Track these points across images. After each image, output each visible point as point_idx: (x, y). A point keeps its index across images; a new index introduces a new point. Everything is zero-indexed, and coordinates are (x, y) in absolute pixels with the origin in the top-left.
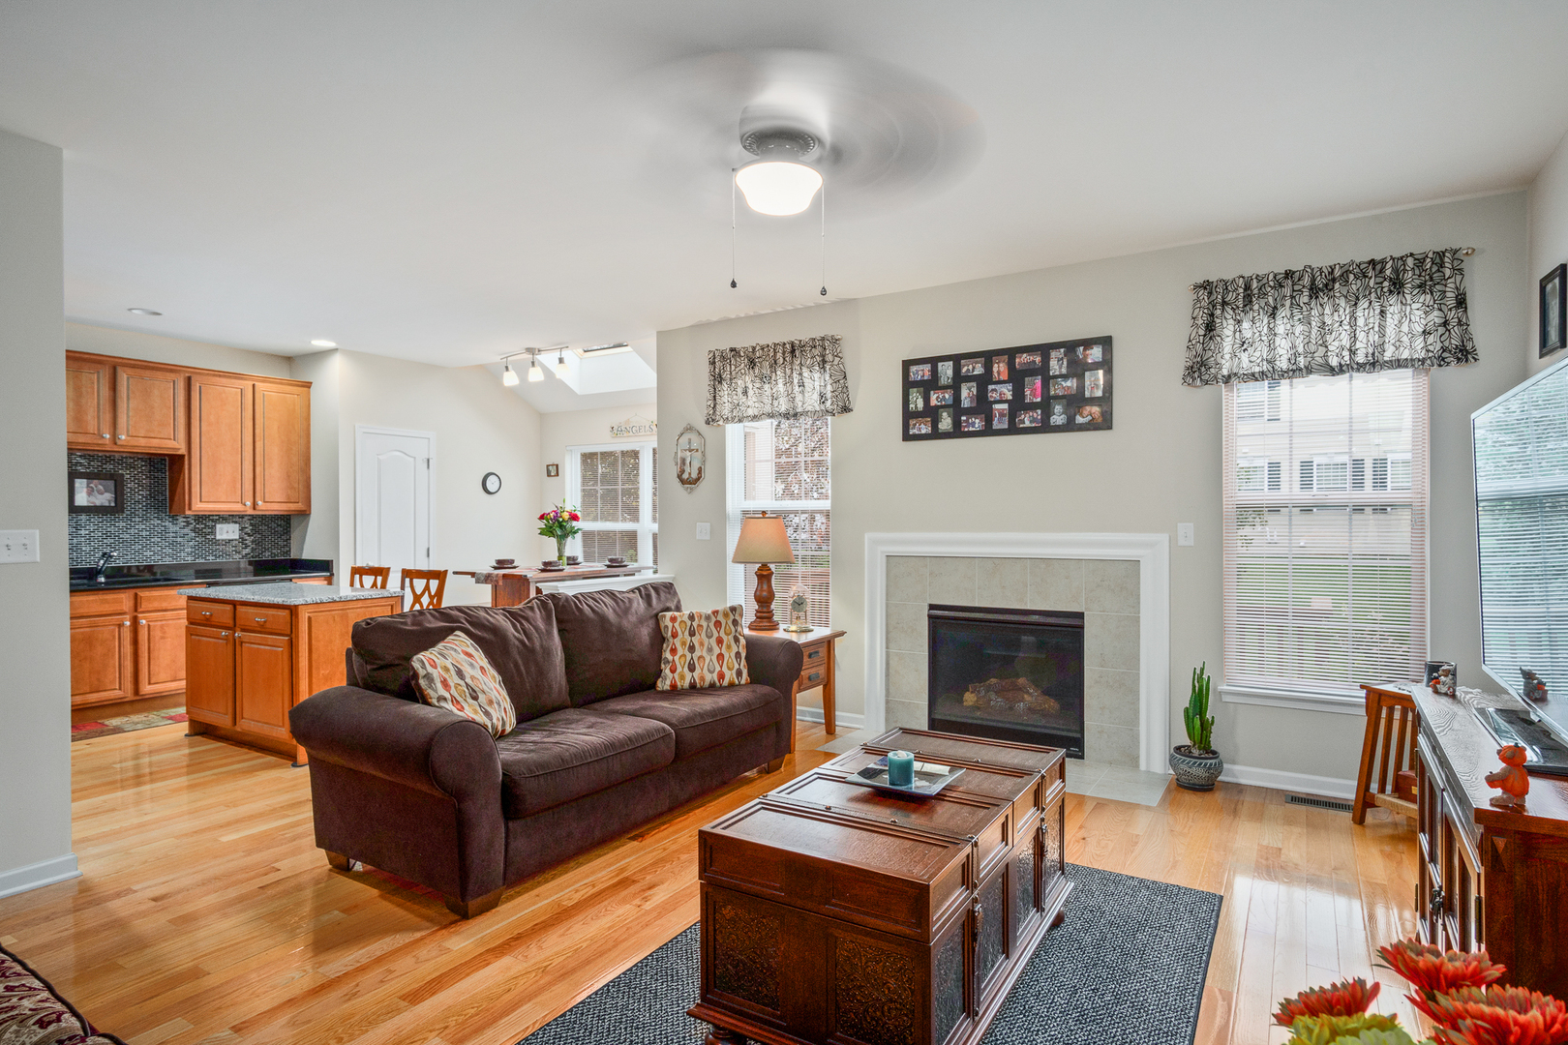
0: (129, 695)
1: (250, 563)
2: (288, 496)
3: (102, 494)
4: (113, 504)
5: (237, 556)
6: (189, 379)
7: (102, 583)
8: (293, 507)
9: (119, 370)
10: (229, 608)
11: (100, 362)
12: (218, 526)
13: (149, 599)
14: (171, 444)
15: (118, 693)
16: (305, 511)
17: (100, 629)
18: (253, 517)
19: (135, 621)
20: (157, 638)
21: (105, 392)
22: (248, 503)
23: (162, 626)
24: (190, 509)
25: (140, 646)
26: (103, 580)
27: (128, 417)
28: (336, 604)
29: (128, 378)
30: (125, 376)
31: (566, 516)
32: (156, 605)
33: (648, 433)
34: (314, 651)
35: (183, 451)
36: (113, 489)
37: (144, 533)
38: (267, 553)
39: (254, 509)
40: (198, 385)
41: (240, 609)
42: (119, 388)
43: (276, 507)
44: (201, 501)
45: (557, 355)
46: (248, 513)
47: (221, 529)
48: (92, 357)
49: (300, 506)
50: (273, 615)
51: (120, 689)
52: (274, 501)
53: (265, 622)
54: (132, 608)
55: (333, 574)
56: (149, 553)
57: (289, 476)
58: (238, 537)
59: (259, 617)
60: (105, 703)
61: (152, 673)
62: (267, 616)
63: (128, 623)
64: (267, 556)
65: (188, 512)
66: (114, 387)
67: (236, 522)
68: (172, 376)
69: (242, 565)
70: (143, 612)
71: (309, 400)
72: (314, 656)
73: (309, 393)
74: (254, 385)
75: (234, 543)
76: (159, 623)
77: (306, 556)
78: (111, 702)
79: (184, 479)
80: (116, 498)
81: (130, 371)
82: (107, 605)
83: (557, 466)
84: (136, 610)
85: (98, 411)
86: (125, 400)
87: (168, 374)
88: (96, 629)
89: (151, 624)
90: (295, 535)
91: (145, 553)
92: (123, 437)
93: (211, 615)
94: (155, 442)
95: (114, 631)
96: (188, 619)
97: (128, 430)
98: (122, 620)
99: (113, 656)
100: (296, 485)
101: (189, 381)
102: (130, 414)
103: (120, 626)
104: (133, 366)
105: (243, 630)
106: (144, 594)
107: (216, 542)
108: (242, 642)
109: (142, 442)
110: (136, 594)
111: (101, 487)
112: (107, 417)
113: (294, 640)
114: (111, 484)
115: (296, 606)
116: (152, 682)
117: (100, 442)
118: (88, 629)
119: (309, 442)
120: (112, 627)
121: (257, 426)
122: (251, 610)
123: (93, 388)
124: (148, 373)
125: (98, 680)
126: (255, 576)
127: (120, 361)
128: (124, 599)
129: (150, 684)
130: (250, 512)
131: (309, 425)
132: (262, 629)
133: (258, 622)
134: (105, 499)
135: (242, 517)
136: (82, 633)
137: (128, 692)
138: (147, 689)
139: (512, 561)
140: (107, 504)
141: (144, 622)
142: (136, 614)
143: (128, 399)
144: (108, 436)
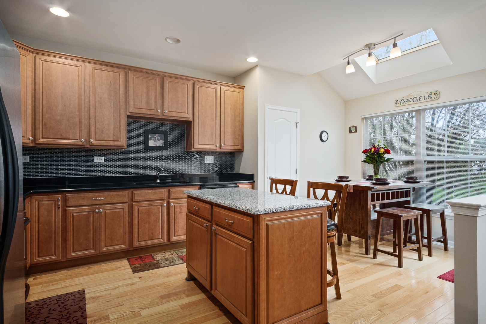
0: (166, 242)
1: (217, 175)
2: (234, 142)
3: (159, 141)
4: (164, 146)
5: (213, 172)
6: (194, 84)
7: (158, 183)
8: (236, 147)
9: (165, 78)
10: (208, 206)
11: (157, 75)
12: (205, 157)
13: (175, 192)
14: (186, 115)
15: (160, 241)
16: (241, 150)
17: (153, 207)
18: (219, 153)
19: (168, 204)
20: (178, 212)
21: (159, 89)
22: (218, 145)
23: (180, 206)
24: (194, 148)
25: (170, 217)
26: (158, 181)
27: (168, 101)
28: (286, 213)
29: (168, 82)
30: (167, 82)
31: (382, 151)
32: (177, 195)
33: (428, 100)
34: (270, 254)
35: (191, 119)
36: (164, 139)
37: (176, 160)
38: (225, 170)
39: (220, 148)
40: (197, 87)
41: (216, 209)
42: (165, 87)
43: (229, 147)
44: (198, 144)
45: (392, 41)
46: (218, 150)
47: (207, 158)
48: (154, 72)
49: (239, 147)
50: (239, 219)
51: (162, 238)
52: (228, 146)
53: (232, 223)
54: (167, 197)
55: (254, 182)
56: (177, 169)
57: (235, 133)
58: (213, 162)
59: (228, 218)
60: (155, 245)
61: (175, 231)
62: (234, 218)
63: (165, 205)
64: (225, 172)
65: (193, 150)
66: (163, 88)
67: (212, 155)
68: (186, 82)
69: (214, 176)
70: (172, 199)
71: (243, 95)
72: (271, 259)
73: (243, 92)
74: (220, 87)
75: (212, 165)
76: (179, 205)
77: (241, 172)
78: (158, 245)
79: (191, 133)
80: (165, 143)
81: (170, 79)
82: (156, 195)
83: (356, 127)
84: (169, 198)
85: (156, 99)
86: (167, 93)
87: (185, 81)
88: (151, 207)
89: (175, 205)
90: (236, 162)
91: (176, 169)
92: (166, 112)
93: (199, 210)
94: (179, 115)
95: (159, 208)
96: (188, 209)
97: (168, 109)
98: (163, 203)
99: (159, 221)
100: (238, 137)
101: (194, 85)
102: (169, 100)
103: (162, 206)
104: (171, 77)
105: (217, 225)
106: (173, 190)
107: (205, 165)
108: (216, 234)
109: (174, 114)
110: (169, 190)
111: (159, 137)
112: (160, 102)
113: (256, 244)
114: (163, 136)
115: (258, 216)
116: (175, 235)
117: (157, 114)
118: (148, 207)
119: (243, 116)
120: (158, 207)
121: (222, 108)
122: (223, 211)
123: (154, 87)
124: (177, 80)
125: (152, 233)
126: (219, 182)
127: (165, 74)
128: (163, 192)
129: (174, 236)
130: (219, 150)
131: (243, 107)
132: (229, 227)
133: (227, 222)
134: (160, 143)
135: (215, 152)
136: (146, 209)
137: (164, 240)
138: (173, 239)
139: (347, 177)
140: (161, 146)
141: (172, 204)
142: (169, 200)
143: (168, 94)
144: (160, 111)
